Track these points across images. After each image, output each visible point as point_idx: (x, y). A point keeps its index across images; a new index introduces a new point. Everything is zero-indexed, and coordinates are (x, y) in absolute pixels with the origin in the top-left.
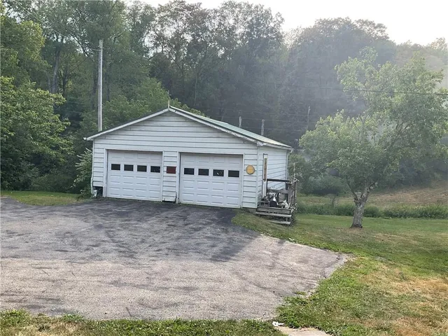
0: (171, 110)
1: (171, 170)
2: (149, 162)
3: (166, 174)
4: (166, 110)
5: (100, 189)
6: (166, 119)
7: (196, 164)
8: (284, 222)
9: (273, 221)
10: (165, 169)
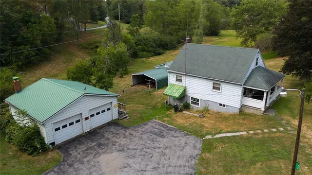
2: (74, 120)
5: (53, 144)
7: (95, 112)
8: (128, 118)
9: (125, 119)
10: (84, 119)
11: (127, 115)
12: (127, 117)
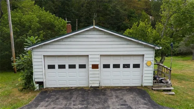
0: (96, 27)
1: (95, 67)
2: (77, 62)
3: (91, 69)
4: (92, 27)
5: (41, 84)
6: (90, 33)
7: (111, 62)
8: (171, 93)
9: (165, 93)
10: (91, 66)
11: (172, 88)
12: (170, 90)
